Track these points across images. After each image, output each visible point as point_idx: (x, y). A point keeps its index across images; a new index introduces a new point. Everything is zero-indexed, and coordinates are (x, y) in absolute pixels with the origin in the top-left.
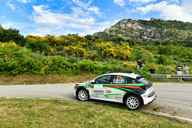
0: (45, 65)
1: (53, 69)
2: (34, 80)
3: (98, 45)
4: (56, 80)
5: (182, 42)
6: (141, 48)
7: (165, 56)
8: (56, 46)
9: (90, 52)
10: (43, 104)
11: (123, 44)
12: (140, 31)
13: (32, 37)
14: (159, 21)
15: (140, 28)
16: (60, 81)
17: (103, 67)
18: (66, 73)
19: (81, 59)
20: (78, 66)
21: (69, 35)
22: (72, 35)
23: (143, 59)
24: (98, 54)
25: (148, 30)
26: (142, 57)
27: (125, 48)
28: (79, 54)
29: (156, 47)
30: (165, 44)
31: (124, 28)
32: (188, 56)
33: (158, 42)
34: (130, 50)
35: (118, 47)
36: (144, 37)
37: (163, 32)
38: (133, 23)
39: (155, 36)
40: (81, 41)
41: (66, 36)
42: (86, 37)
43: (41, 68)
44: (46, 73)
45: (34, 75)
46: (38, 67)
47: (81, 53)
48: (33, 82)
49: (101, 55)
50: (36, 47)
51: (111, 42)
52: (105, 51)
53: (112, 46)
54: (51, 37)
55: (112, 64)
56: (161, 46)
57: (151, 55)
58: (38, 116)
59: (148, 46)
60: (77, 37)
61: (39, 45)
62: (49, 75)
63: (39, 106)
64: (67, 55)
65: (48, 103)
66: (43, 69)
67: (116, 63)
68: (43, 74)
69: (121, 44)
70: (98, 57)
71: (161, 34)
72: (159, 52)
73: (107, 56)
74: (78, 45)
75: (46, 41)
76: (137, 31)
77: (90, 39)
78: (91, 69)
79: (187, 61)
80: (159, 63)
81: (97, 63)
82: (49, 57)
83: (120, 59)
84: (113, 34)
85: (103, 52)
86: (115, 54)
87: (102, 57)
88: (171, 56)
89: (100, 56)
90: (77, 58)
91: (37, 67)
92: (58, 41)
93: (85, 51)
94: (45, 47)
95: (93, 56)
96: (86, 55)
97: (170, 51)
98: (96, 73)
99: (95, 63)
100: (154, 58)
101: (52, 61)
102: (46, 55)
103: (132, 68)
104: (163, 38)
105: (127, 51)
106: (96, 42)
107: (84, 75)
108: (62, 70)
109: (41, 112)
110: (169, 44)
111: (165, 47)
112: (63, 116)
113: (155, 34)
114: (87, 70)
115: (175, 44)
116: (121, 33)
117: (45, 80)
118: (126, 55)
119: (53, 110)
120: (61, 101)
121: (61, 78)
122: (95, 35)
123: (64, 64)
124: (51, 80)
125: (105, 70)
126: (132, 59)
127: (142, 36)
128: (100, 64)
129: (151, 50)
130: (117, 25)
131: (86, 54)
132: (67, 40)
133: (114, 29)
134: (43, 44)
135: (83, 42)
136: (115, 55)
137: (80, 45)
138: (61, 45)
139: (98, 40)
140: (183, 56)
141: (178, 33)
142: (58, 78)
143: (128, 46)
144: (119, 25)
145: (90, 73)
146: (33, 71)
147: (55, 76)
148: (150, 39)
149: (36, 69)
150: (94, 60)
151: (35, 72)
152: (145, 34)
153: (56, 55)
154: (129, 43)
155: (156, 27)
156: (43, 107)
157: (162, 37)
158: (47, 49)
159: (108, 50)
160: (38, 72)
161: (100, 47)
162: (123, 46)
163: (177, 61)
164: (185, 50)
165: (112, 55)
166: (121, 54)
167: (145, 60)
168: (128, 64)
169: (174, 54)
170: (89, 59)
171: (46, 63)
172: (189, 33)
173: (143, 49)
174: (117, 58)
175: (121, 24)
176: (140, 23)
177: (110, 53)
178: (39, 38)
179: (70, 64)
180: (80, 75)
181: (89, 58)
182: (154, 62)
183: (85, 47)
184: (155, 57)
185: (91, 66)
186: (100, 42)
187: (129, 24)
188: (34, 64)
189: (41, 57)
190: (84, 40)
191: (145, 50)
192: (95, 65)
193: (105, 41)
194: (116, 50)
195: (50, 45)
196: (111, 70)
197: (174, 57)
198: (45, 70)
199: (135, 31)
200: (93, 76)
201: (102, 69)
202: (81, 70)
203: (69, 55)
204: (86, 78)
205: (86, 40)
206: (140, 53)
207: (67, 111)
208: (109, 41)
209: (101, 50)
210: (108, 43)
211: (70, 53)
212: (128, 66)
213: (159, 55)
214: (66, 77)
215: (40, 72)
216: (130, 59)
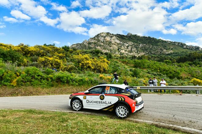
0: (18, 76)
1: (26, 80)
2: (4, 93)
3: (75, 57)
4: (29, 92)
5: (155, 57)
6: (118, 62)
7: (140, 70)
8: (30, 56)
9: (67, 63)
10: (17, 114)
11: (101, 57)
12: (118, 45)
13: (2, 46)
14: (135, 36)
15: (118, 42)
16: (34, 93)
17: (79, 79)
18: (41, 85)
19: (57, 71)
20: (53, 78)
21: (45, 45)
22: (48, 46)
23: (119, 72)
24: (75, 66)
25: (125, 44)
26: (119, 70)
27: (103, 61)
28: (55, 66)
29: (132, 61)
30: (140, 58)
31: (103, 41)
32: (159, 70)
33: (134, 56)
34: (108, 63)
35: (95, 59)
36: (121, 50)
37: (139, 47)
38: (111, 37)
39: (131, 50)
40: (58, 52)
41: (41, 46)
42: (63, 48)
43: (12, 79)
44: (18, 84)
45: (5, 87)
46: (10, 78)
47: (58, 64)
48: (2, 94)
49: (79, 67)
50: (7, 57)
51: (89, 55)
52: (83, 64)
53: (90, 58)
54: (24, 46)
55: (89, 76)
56: (136, 60)
57: (128, 68)
58: (14, 123)
59: (124, 60)
60: (54, 48)
61: (11, 55)
62: (22, 86)
63: (14, 115)
64: (42, 66)
65: (23, 113)
66: (15, 80)
67: (93, 75)
68: (14, 85)
69: (99, 57)
70: (75, 69)
71: (137, 49)
72: (134, 65)
73: (85, 68)
74: (54, 57)
75: (18, 51)
76: (115, 44)
77: (68, 51)
78: (68, 81)
79: (158, 75)
80: (133, 76)
81: (74, 75)
82: (22, 67)
83: (97, 71)
84: (92, 46)
85: (80, 64)
86: (92, 66)
87: (79, 69)
88: (145, 69)
89: (77, 68)
90: (53, 69)
91: (8, 78)
92: (33, 51)
93: (62, 63)
94: (18, 57)
95: (70, 68)
96: (63, 67)
97: (144, 65)
98: (72, 85)
99: (72, 75)
100: (129, 71)
101: (25, 72)
102: (19, 65)
103: (107, 80)
104: (139, 53)
105: (104, 64)
106: (73, 54)
107: (60, 87)
108: (37, 81)
109: (16, 120)
110: (144, 58)
111: (139, 61)
112: (38, 122)
113: (131, 49)
114: (64, 82)
115: (149, 59)
116: (100, 46)
117: (17, 92)
118: (103, 67)
119: (28, 118)
120: (35, 111)
121: (35, 90)
122: (73, 46)
123: (39, 76)
124: (23, 92)
125: (81, 82)
126: (110, 72)
127: (120, 50)
128: (77, 76)
129: (127, 63)
130: (96, 38)
131: (62, 65)
132: (42, 51)
133: (93, 42)
134: (16, 54)
135: (60, 53)
136: (93, 68)
137: (57, 56)
138: (35, 56)
139: (76, 52)
140: (156, 70)
141: (152, 49)
142: (32, 90)
143: (105, 59)
144: (97, 38)
145: (67, 85)
146: (3, 82)
147: (28, 88)
148: (127, 53)
149: (7, 81)
150: (70, 72)
151: (6, 83)
152: (122, 48)
153: (30, 66)
154: (107, 56)
155: (132, 42)
156: (17, 116)
157: (138, 51)
158: (20, 59)
159: (86, 62)
160: (9, 84)
161: (77, 59)
162: (101, 58)
163: (150, 75)
164: (157, 64)
165: (89, 67)
166: (98, 66)
167: (121, 72)
168: (104, 77)
169: (147, 67)
170: (66, 71)
171: (18, 74)
172: (161, 49)
173: (120, 62)
174: (94, 70)
175: (100, 37)
176: (118, 37)
177: (87, 65)
178: (10, 47)
179: (45, 76)
180: (56, 87)
181: (65, 69)
182: (129, 75)
183: (62, 58)
184: (131, 70)
185: (67, 78)
186: (78, 54)
187: (108, 38)
188: (4, 75)
189: (14, 68)
190: (61, 51)
191: (122, 64)
192: (71, 77)
193: (83, 53)
194: (94, 63)
195: (24, 55)
196: (87, 82)
197: (148, 70)
198: (17, 81)
199: (113, 44)
200: (69, 87)
201: (79, 81)
202: (57, 82)
203: (45, 66)
204: (62, 90)
205: (63, 51)
206: (117, 66)
207: (43, 118)
208: (87, 53)
209: (79, 62)
210: (86, 56)
211: (46, 64)
212: (104, 78)
213: (134, 69)
214: (40, 89)
215: (12, 84)
216: (107, 72)
